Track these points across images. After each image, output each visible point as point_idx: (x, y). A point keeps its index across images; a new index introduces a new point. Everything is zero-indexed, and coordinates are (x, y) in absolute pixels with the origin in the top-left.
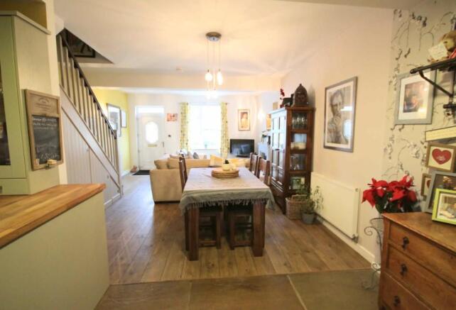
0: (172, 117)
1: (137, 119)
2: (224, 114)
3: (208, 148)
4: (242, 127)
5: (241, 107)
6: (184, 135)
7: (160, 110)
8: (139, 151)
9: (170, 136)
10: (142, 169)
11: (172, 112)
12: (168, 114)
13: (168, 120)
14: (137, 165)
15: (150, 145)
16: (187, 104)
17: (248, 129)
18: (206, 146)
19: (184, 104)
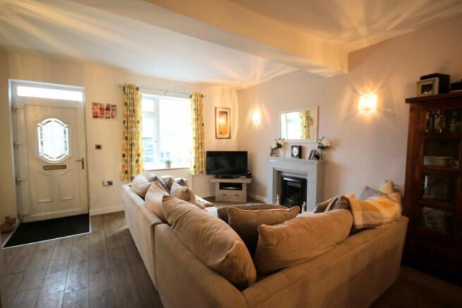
0: (104, 111)
1: (14, 110)
2: (198, 112)
3: (173, 166)
4: (221, 133)
5: (218, 103)
6: (132, 145)
7: (73, 95)
8: (18, 182)
9: (98, 147)
10: (26, 220)
11: (104, 102)
12: (95, 104)
13: (95, 117)
14: (12, 213)
15: (50, 167)
16: (137, 89)
17: (227, 136)
18: (168, 163)
19: (130, 87)
